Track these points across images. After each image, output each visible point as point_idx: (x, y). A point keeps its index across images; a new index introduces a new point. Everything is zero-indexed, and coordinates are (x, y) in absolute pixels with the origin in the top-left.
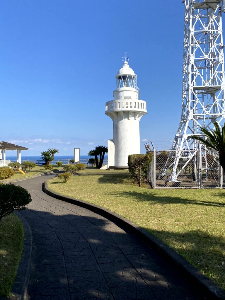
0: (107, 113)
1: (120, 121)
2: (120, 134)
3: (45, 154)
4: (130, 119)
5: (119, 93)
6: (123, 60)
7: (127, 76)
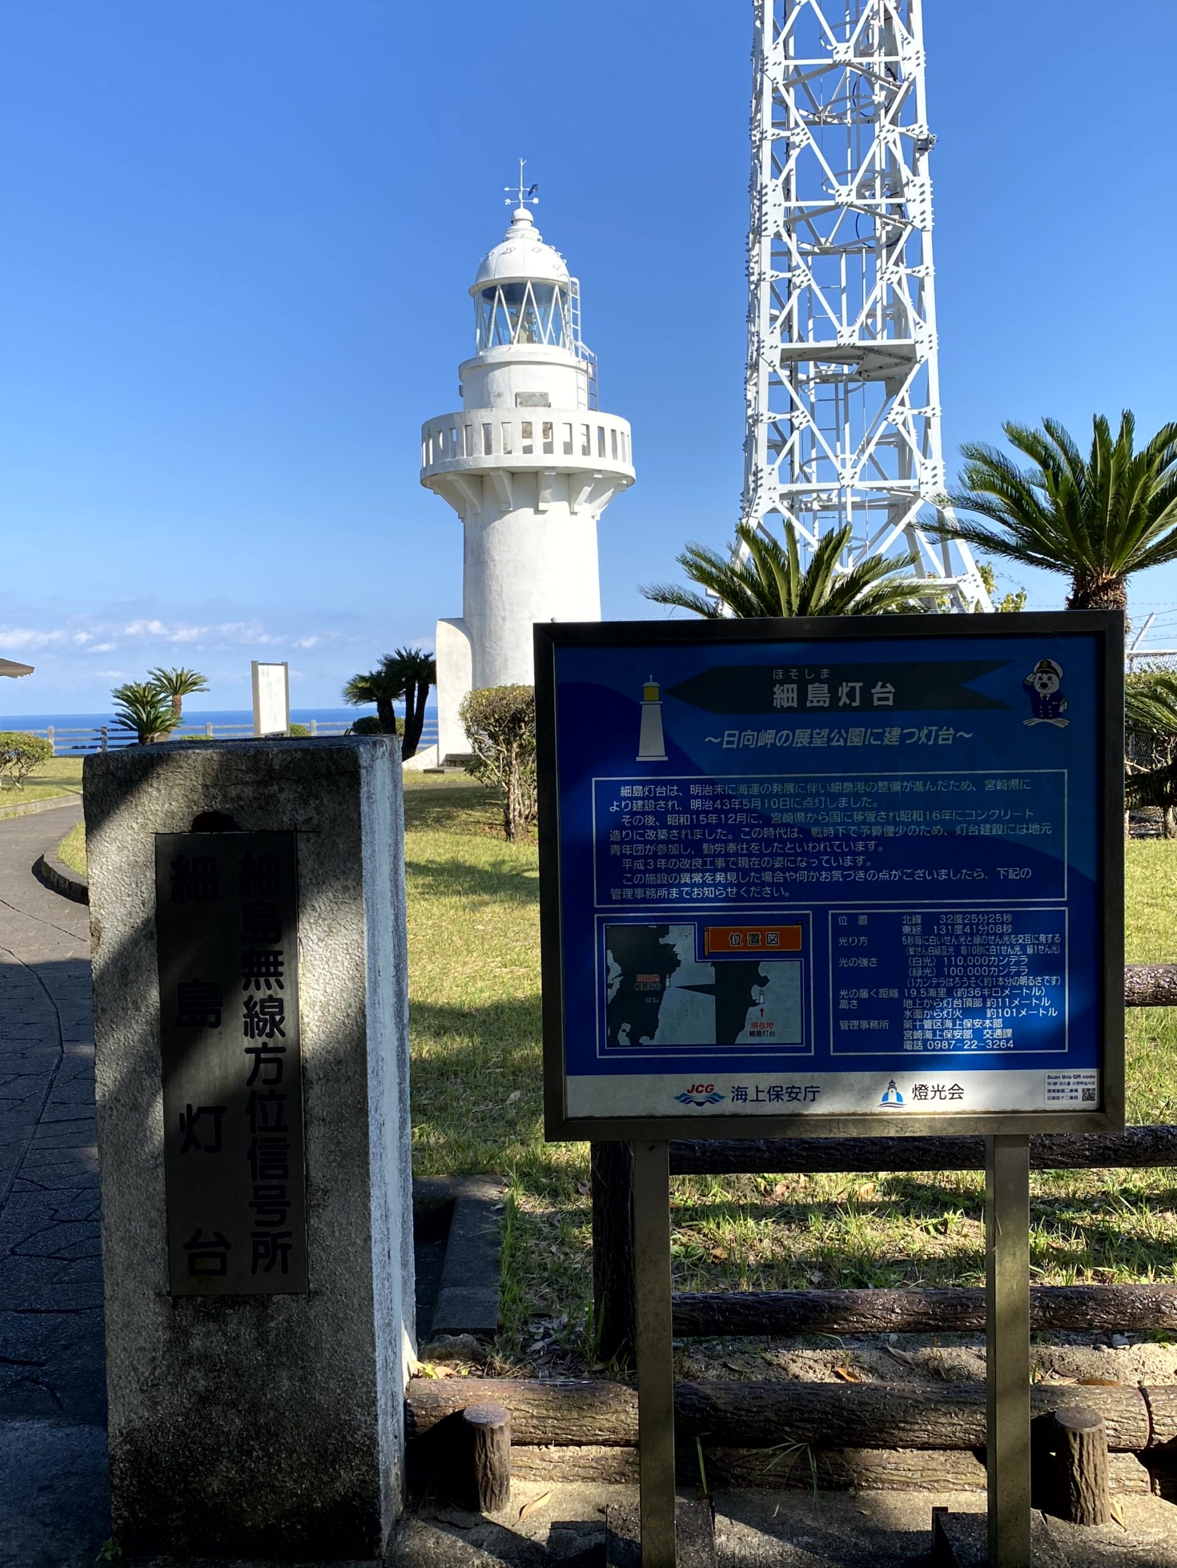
0: (431, 479)
1: (497, 524)
2: (495, 587)
3: (133, 697)
4: (544, 512)
5: (487, 375)
6: (508, 201)
7: (529, 285)
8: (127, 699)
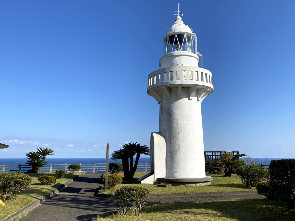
2: (175, 122)
3: (32, 156)
5: (173, 59)
6: (175, 14)
8: (30, 156)
